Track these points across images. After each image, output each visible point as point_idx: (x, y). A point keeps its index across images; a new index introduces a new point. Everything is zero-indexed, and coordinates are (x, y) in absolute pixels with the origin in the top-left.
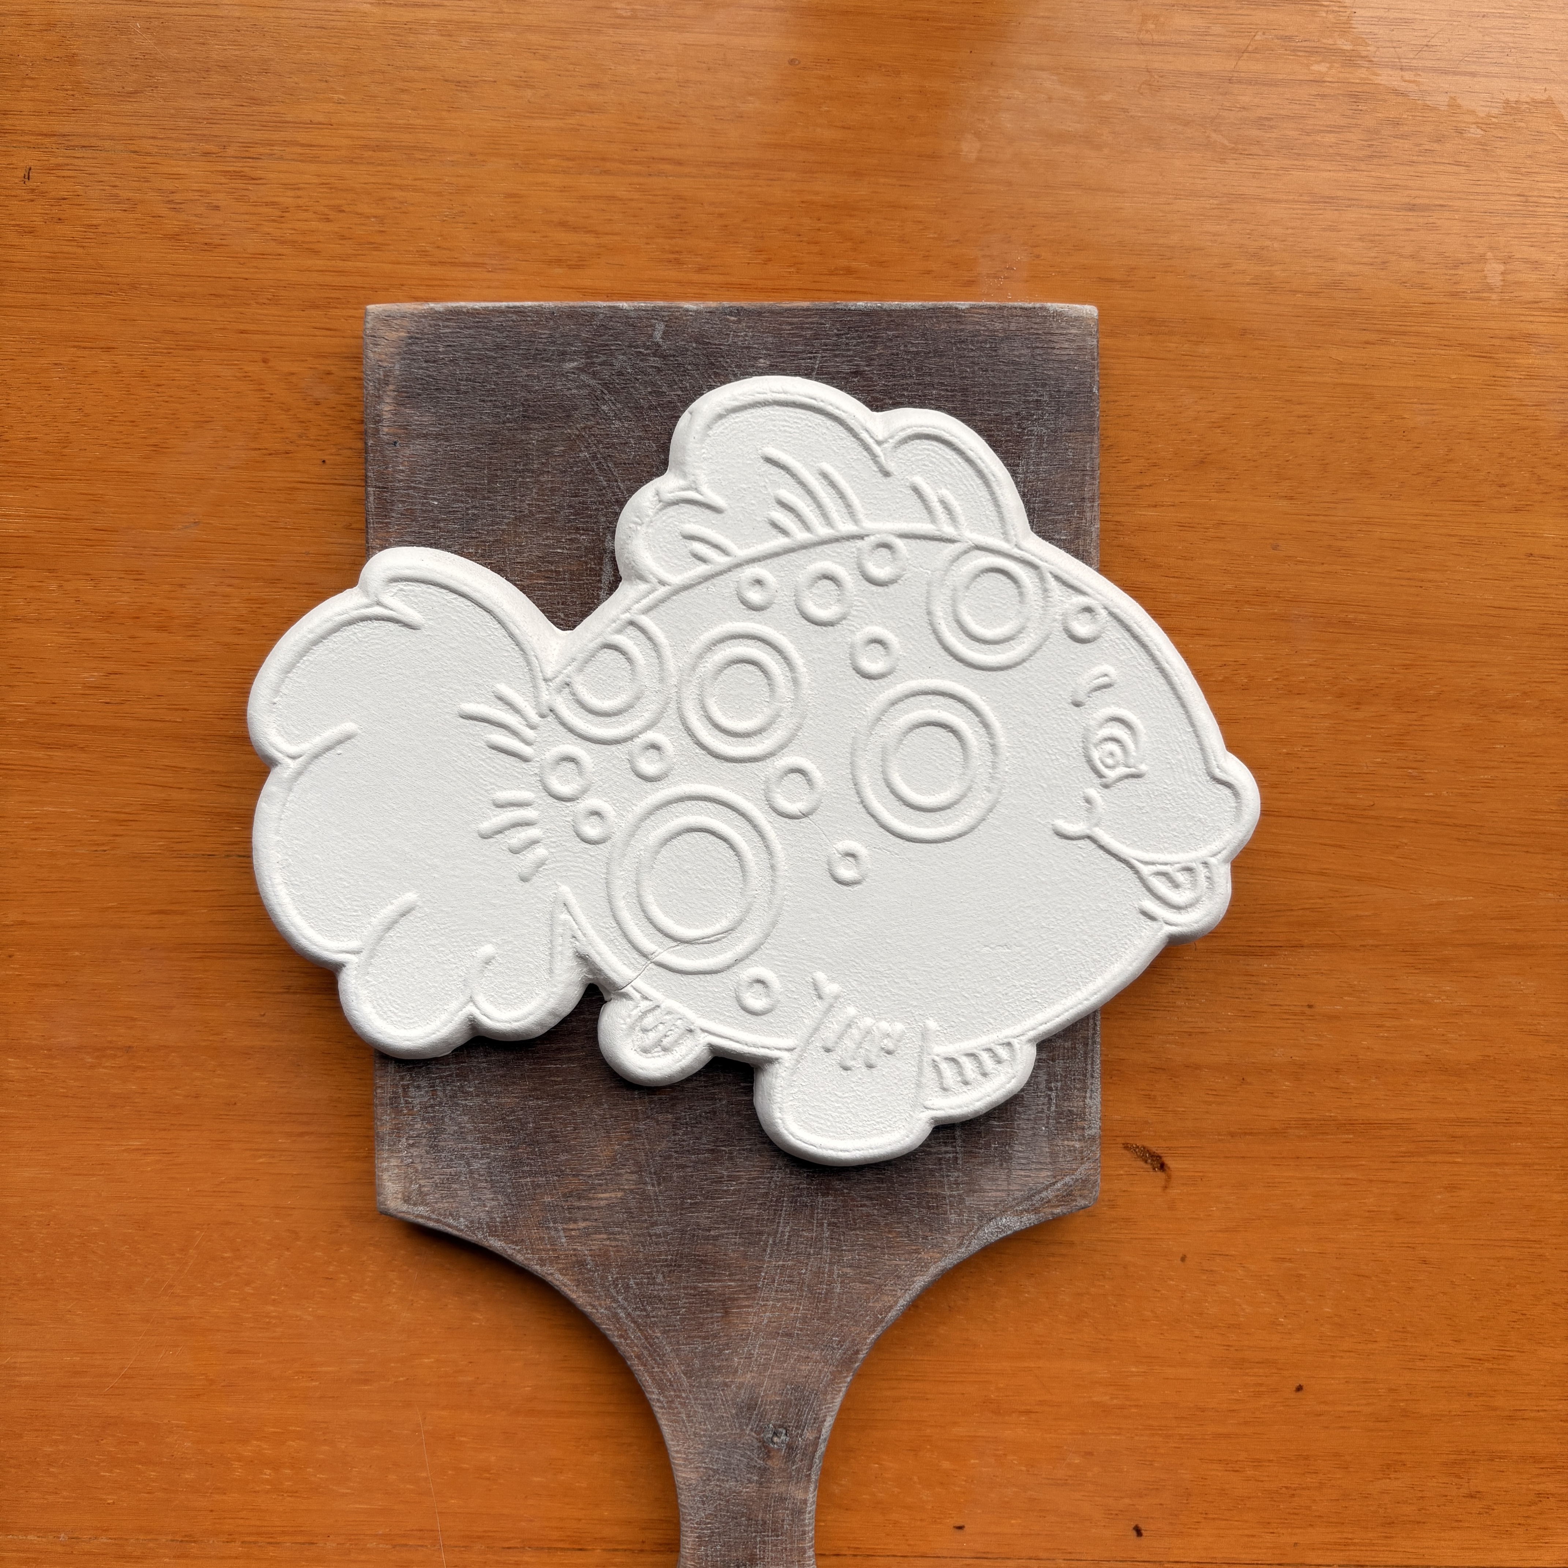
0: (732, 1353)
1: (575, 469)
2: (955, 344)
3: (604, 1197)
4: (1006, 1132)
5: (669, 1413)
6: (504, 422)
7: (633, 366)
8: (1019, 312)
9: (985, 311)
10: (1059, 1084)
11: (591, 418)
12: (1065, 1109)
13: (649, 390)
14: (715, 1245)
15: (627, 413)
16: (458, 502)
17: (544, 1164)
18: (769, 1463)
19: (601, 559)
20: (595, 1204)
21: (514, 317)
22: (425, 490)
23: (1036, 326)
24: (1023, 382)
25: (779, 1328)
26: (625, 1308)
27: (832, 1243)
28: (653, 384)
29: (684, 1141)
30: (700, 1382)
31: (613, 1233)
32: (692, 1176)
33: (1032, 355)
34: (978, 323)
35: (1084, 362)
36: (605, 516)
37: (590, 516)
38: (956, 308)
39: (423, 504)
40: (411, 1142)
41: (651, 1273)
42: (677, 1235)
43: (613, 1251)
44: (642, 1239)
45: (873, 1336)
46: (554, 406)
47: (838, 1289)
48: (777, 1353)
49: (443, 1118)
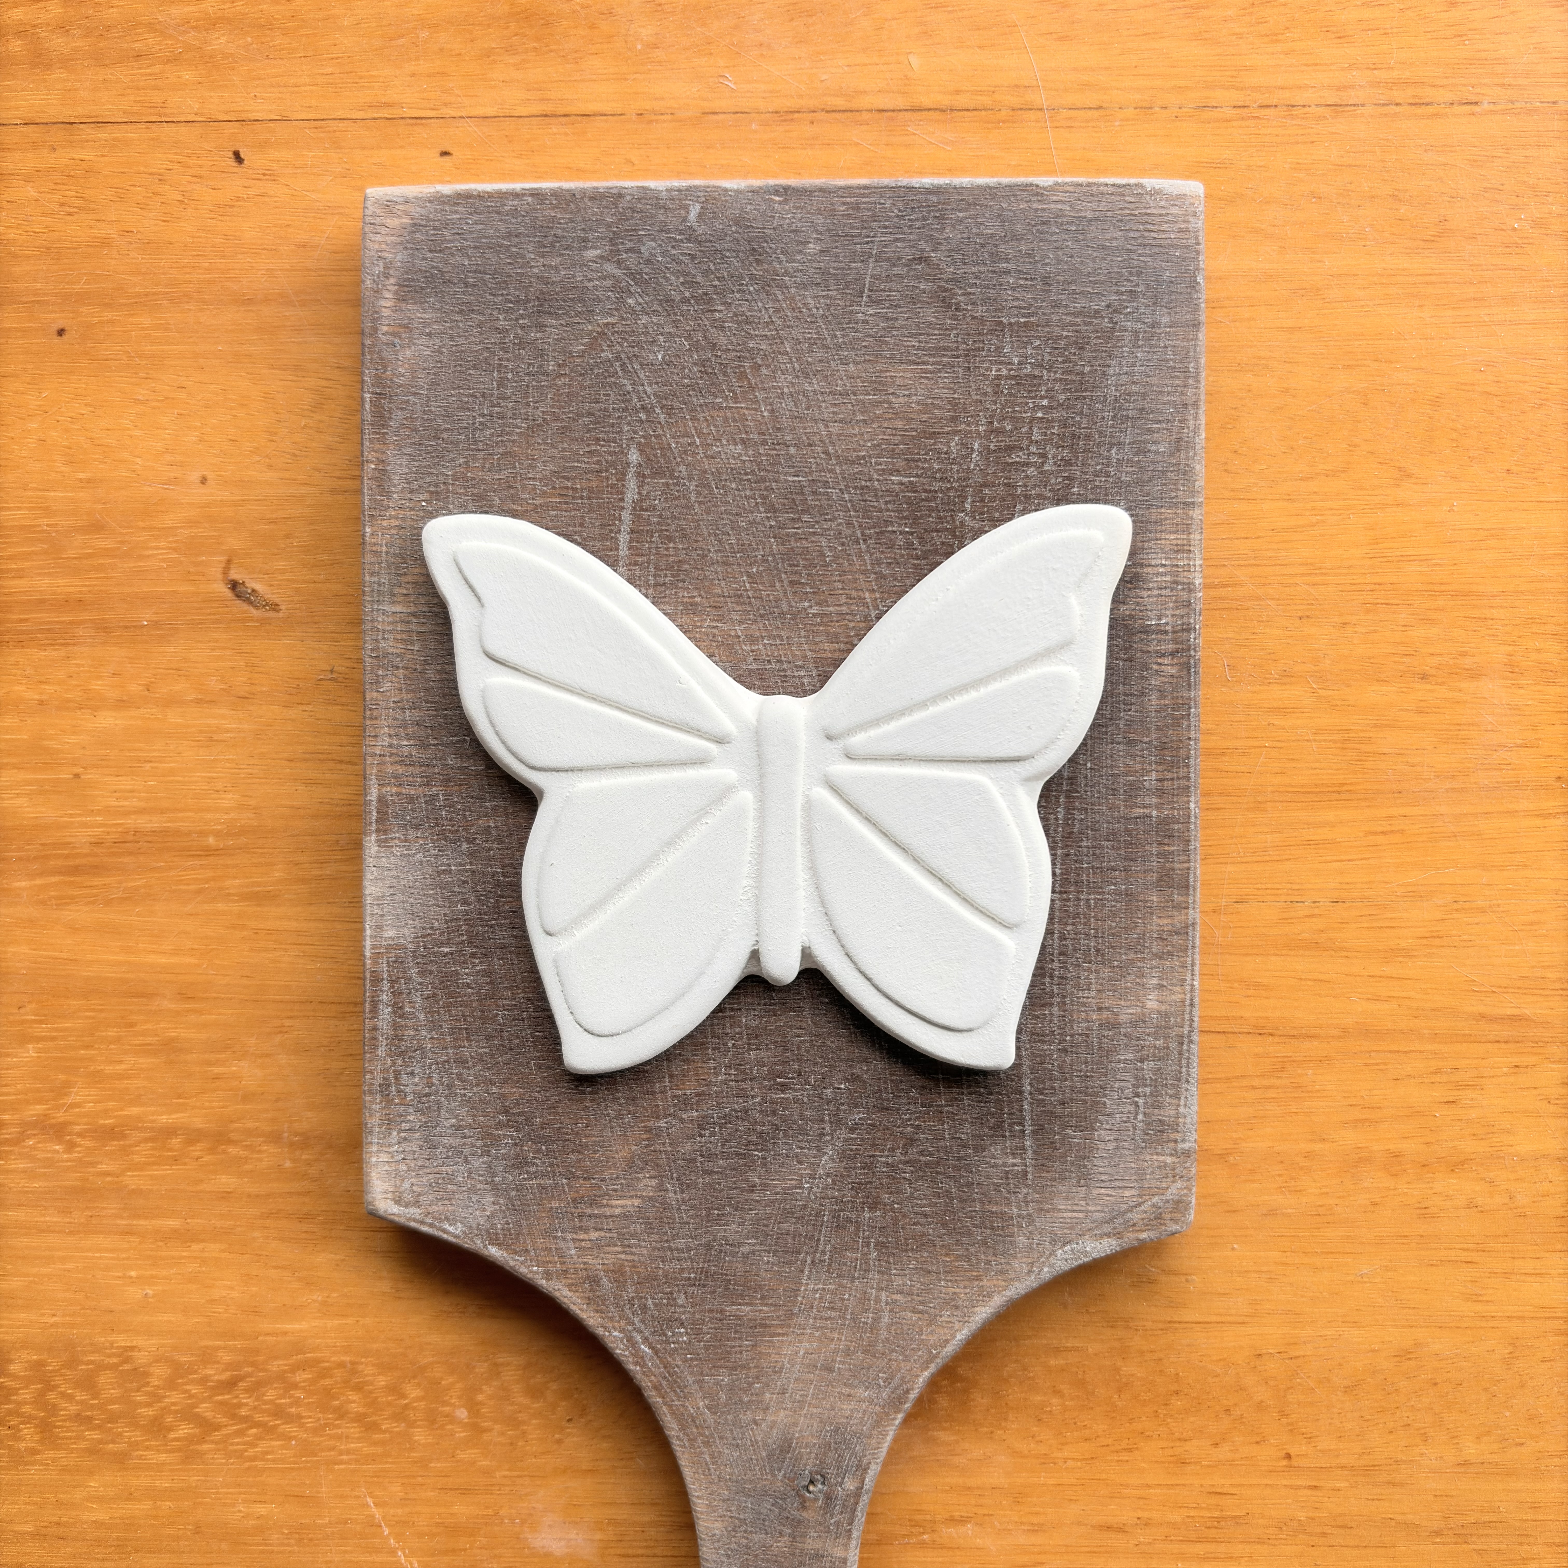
0: (763, 1387)
1: (596, 371)
2: (1036, 225)
3: (620, 1205)
4: (1085, 1144)
5: (690, 1453)
6: (517, 320)
7: (664, 253)
8: (1111, 190)
9: (1072, 189)
10: (1148, 1090)
11: (616, 313)
12: (1156, 1118)
13: (682, 280)
14: (745, 1264)
15: (656, 307)
16: (464, 408)
17: (552, 1165)
18: (805, 1514)
19: (624, 474)
20: (608, 1212)
21: (530, 199)
22: (427, 396)
23: (1130, 206)
24: (1116, 270)
25: (818, 1361)
26: (641, 1332)
27: (880, 1266)
28: (686, 274)
29: (711, 1142)
30: (726, 1419)
31: (629, 1246)
32: (719, 1184)
33: (1126, 239)
34: (1062, 202)
35: (1187, 247)
36: (629, 424)
37: (613, 425)
38: (1037, 186)
39: (424, 412)
40: (403, 1135)
41: (671, 1293)
42: (702, 1250)
43: (629, 1266)
44: (662, 1254)
45: (926, 1374)
46: (573, 300)
47: (886, 1319)
48: (814, 1389)
49: (439, 1109)
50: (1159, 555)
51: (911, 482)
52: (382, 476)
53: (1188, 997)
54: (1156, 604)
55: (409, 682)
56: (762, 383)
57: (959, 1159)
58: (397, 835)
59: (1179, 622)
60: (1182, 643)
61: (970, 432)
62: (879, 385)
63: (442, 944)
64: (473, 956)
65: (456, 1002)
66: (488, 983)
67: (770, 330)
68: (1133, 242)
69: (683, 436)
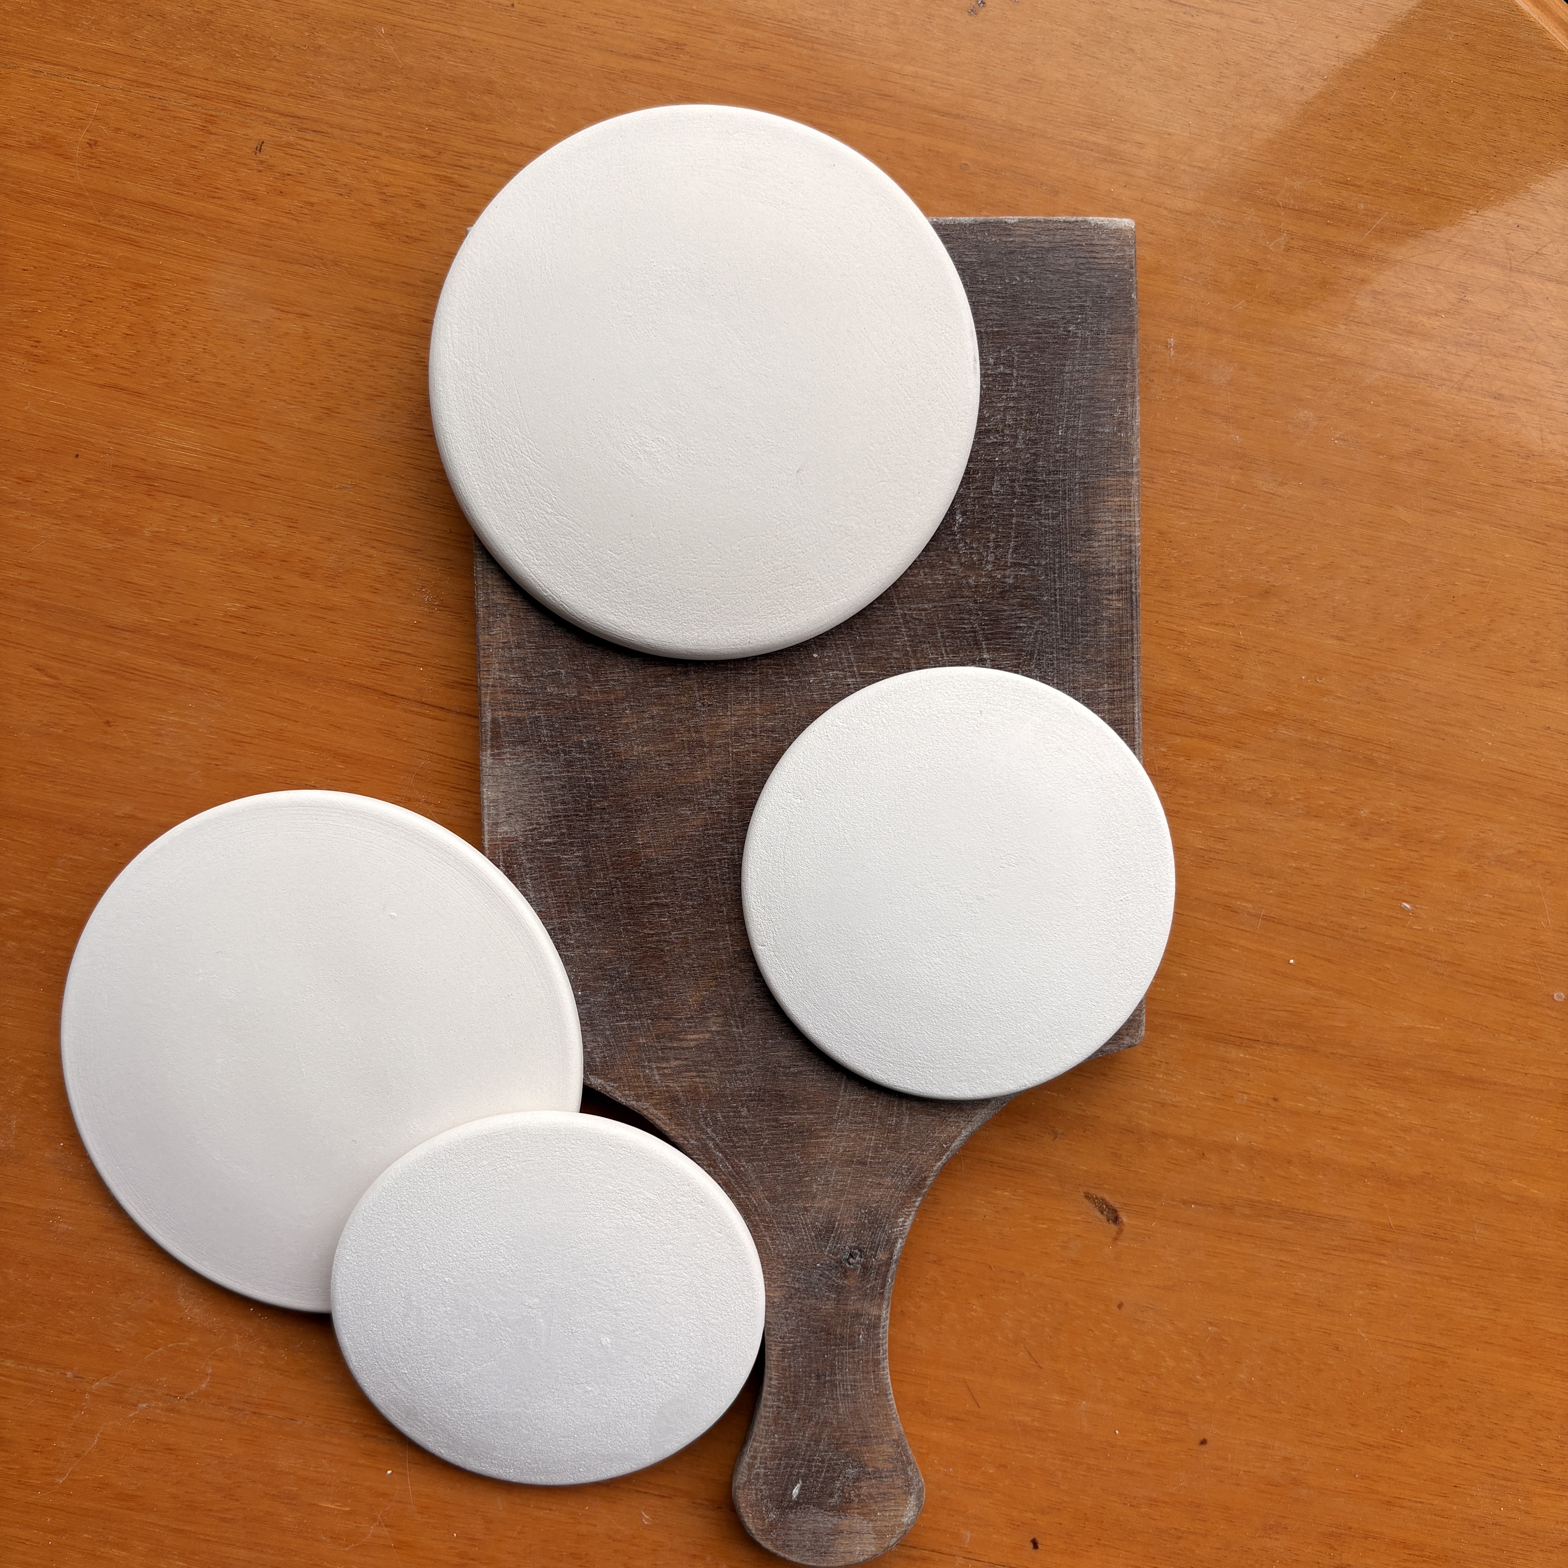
0: (811, 1180)
2: (1005, 254)
3: (693, 1038)
8: (1065, 225)
9: (1032, 225)
14: (794, 1082)
17: (639, 1009)
18: (847, 1282)
20: (685, 1044)
23: (1079, 238)
24: (1068, 289)
25: (854, 1156)
26: (713, 1140)
30: (782, 1207)
31: (702, 1072)
32: (772, 1019)
33: (1076, 264)
34: (1026, 235)
35: (1124, 271)
38: (1006, 223)
41: (736, 1107)
42: (760, 1072)
43: (703, 1087)
45: (939, 1164)
47: (907, 1122)
48: (852, 1180)
50: (1107, 514)
54: (1105, 551)
55: (514, 627)
58: (508, 750)
59: (1123, 567)
60: (1126, 582)
63: (547, 836)
64: (571, 844)
65: (559, 882)
66: (584, 866)
68: (1082, 267)
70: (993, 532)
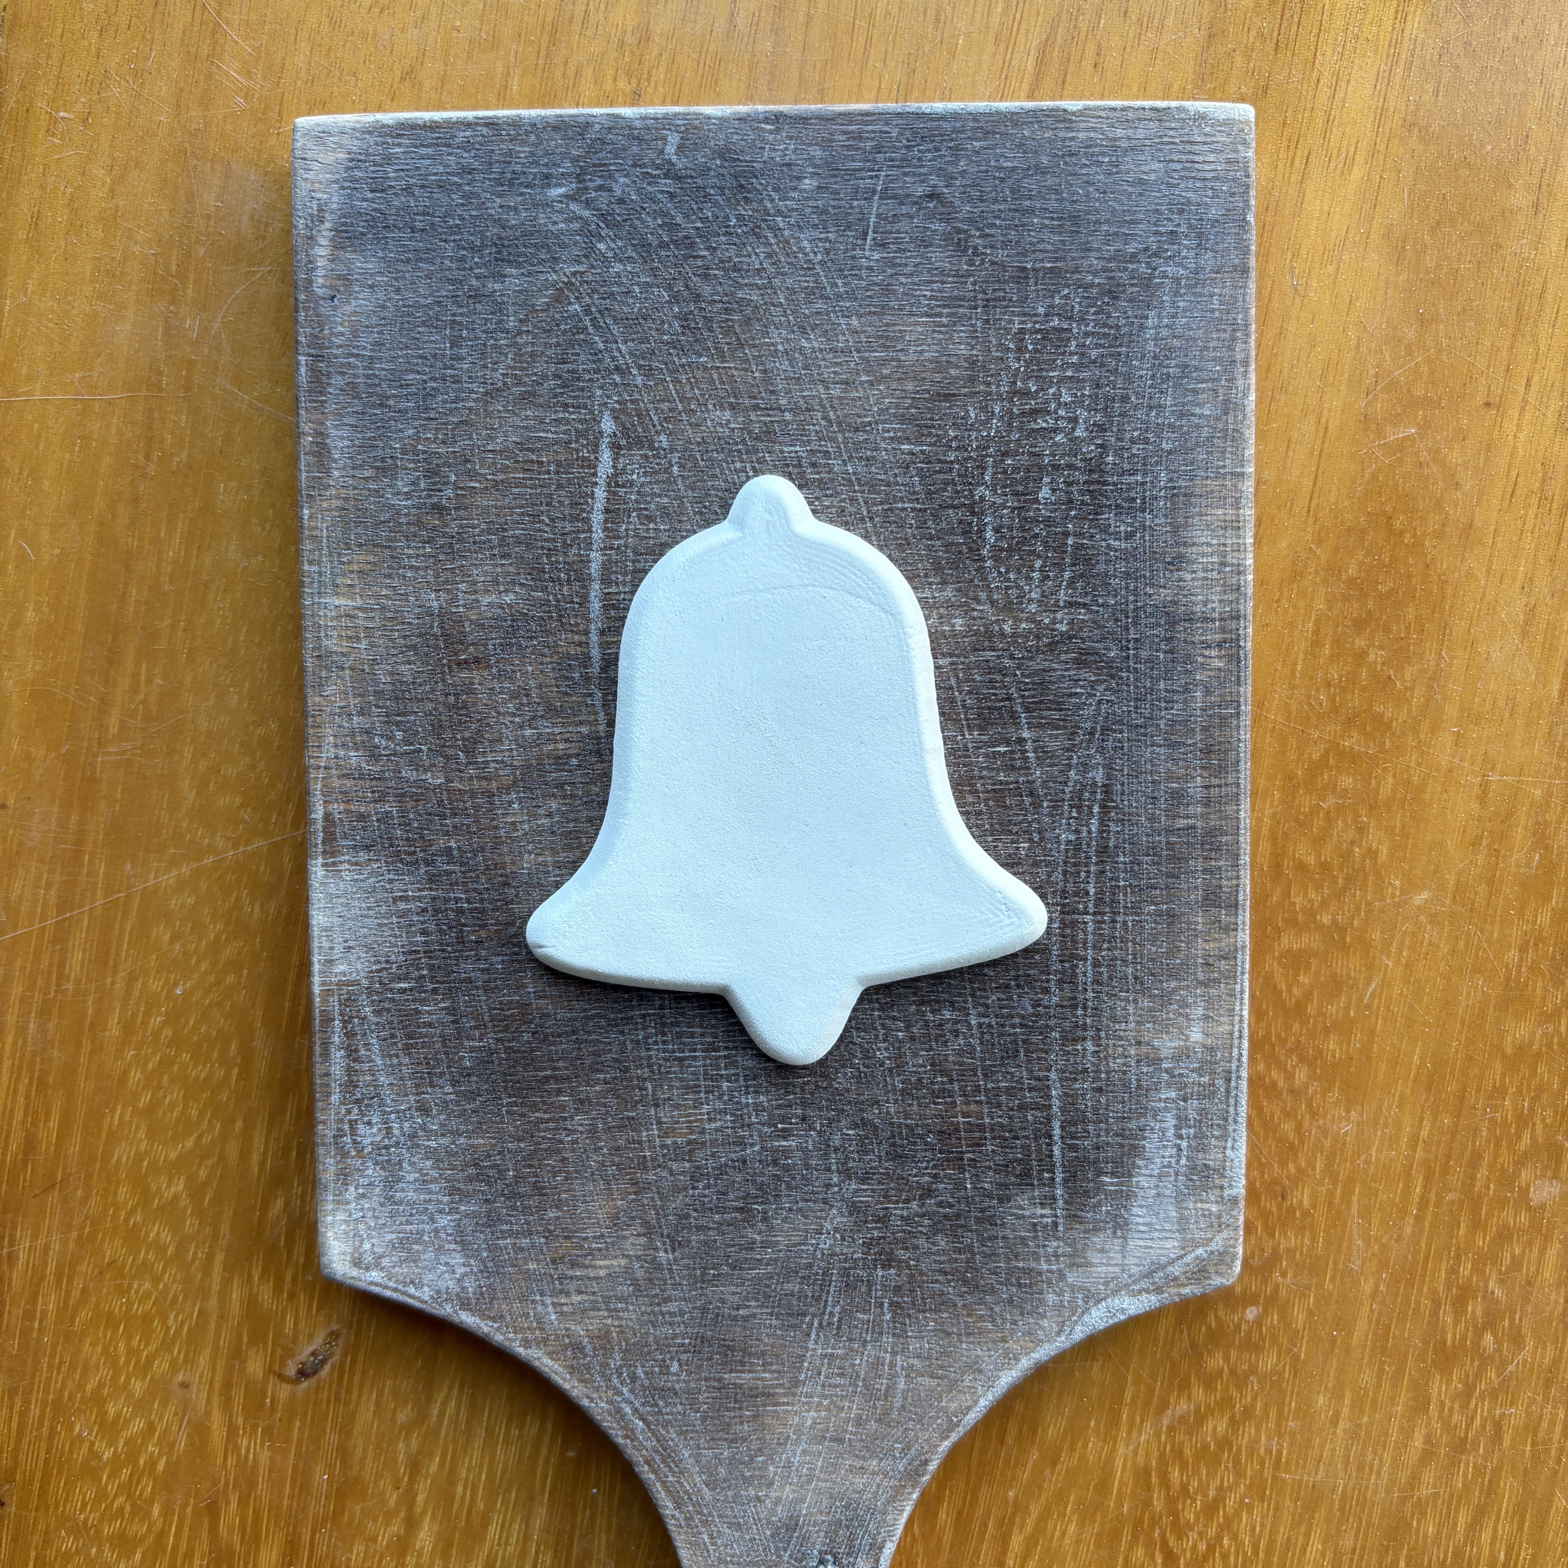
0: (767, 1461)
1: (562, 327)
2: (1063, 156)
3: (603, 1266)
4: (1122, 1191)
5: (686, 1533)
6: (471, 269)
7: (639, 191)
8: (1148, 114)
9: (1103, 114)
10: (1192, 1131)
11: (584, 260)
12: (1199, 1163)
13: (660, 221)
14: (745, 1328)
15: (630, 253)
16: (412, 372)
17: (528, 1222)
19: (597, 445)
20: (592, 1273)
21: (485, 131)
22: (371, 357)
23: (1171, 133)
24: (1154, 206)
25: (827, 1430)
26: (631, 1403)
27: (895, 1328)
28: (664, 214)
29: (705, 1196)
30: (726, 1495)
31: (615, 1310)
32: (715, 1241)
33: (1166, 171)
34: (1094, 129)
35: (1234, 180)
36: (601, 388)
37: (582, 389)
38: (1065, 110)
39: (367, 376)
40: (361, 1191)
41: (664, 1360)
42: (697, 1313)
43: (616, 1332)
44: (652, 1318)
45: (947, 1444)
46: (535, 245)
47: (902, 1386)
48: (823, 1462)
49: (400, 1163)
50: (1205, 533)
51: (922, 452)
52: (321, 451)
53: (1236, 1028)
54: (1202, 588)
55: (356, 685)
56: (753, 339)
57: (983, 1211)
58: (347, 858)
59: (1226, 609)
60: (1231, 632)
61: (990, 393)
62: (886, 340)
63: (400, 980)
64: (435, 991)
65: (417, 1043)
66: (452, 1022)
67: (761, 278)
68: (1174, 174)
69: (663, 401)
70: (1039, 557)
